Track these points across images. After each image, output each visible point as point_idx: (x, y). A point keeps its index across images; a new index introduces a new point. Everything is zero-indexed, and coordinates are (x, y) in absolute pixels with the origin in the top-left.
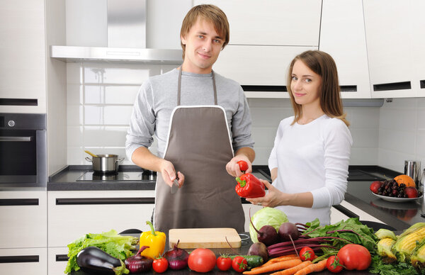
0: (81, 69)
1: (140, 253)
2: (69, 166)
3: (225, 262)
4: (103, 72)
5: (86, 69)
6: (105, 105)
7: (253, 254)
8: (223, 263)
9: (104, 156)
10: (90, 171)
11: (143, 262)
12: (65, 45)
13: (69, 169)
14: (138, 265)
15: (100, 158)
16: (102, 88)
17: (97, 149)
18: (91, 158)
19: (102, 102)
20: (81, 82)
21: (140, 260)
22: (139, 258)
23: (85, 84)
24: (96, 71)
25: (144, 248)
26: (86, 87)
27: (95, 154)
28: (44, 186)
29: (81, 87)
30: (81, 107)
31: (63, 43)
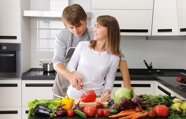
0: (38, 21)
1: (62, 107)
2: (32, 68)
3: (100, 112)
4: (49, 22)
5: (40, 22)
6: (50, 39)
7: (113, 108)
8: (99, 112)
9: (48, 64)
10: (42, 71)
11: (63, 111)
12: (30, 10)
13: (32, 70)
14: (61, 112)
15: (47, 64)
16: (49, 31)
17: (45, 60)
18: (42, 64)
19: (49, 38)
20: (38, 28)
21: (62, 110)
22: (61, 109)
23: (39, 29)
24: (45, 22)
25: (64, 105)
26: (40, 30)
27: (44, 63)
28: (20, 78)
29: (38, 30)
30: (38, 40)
31: (29, 9)
